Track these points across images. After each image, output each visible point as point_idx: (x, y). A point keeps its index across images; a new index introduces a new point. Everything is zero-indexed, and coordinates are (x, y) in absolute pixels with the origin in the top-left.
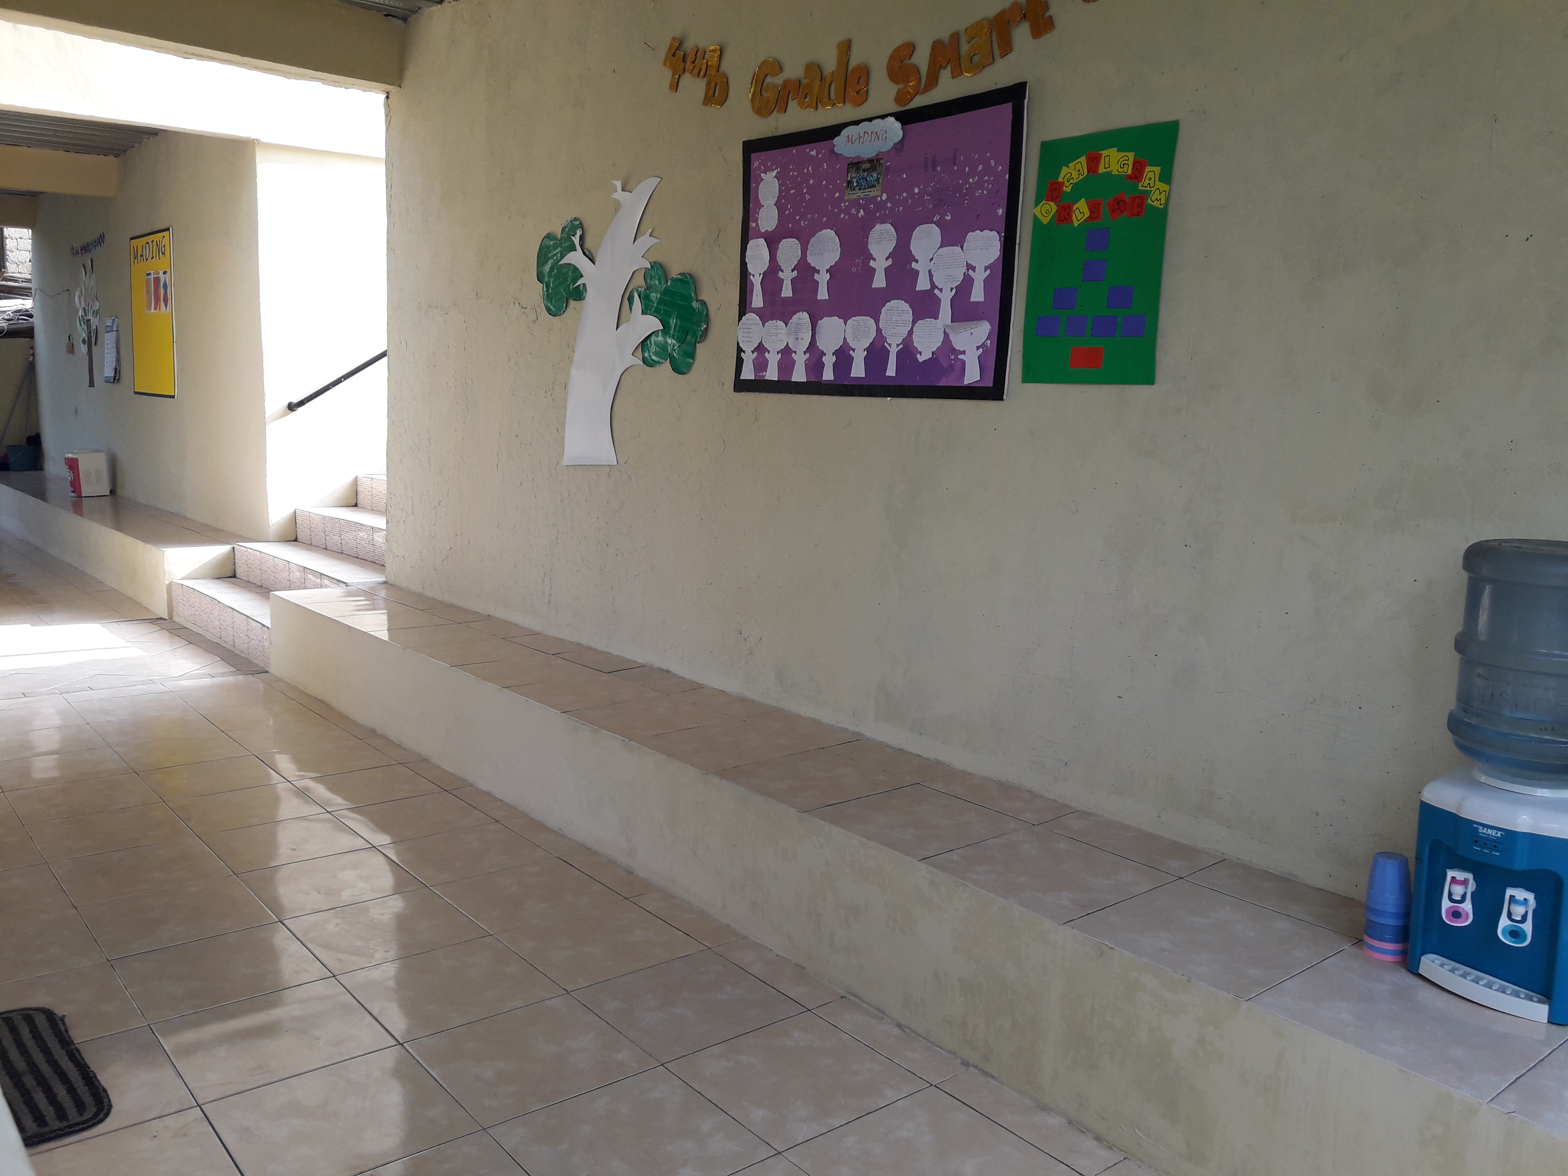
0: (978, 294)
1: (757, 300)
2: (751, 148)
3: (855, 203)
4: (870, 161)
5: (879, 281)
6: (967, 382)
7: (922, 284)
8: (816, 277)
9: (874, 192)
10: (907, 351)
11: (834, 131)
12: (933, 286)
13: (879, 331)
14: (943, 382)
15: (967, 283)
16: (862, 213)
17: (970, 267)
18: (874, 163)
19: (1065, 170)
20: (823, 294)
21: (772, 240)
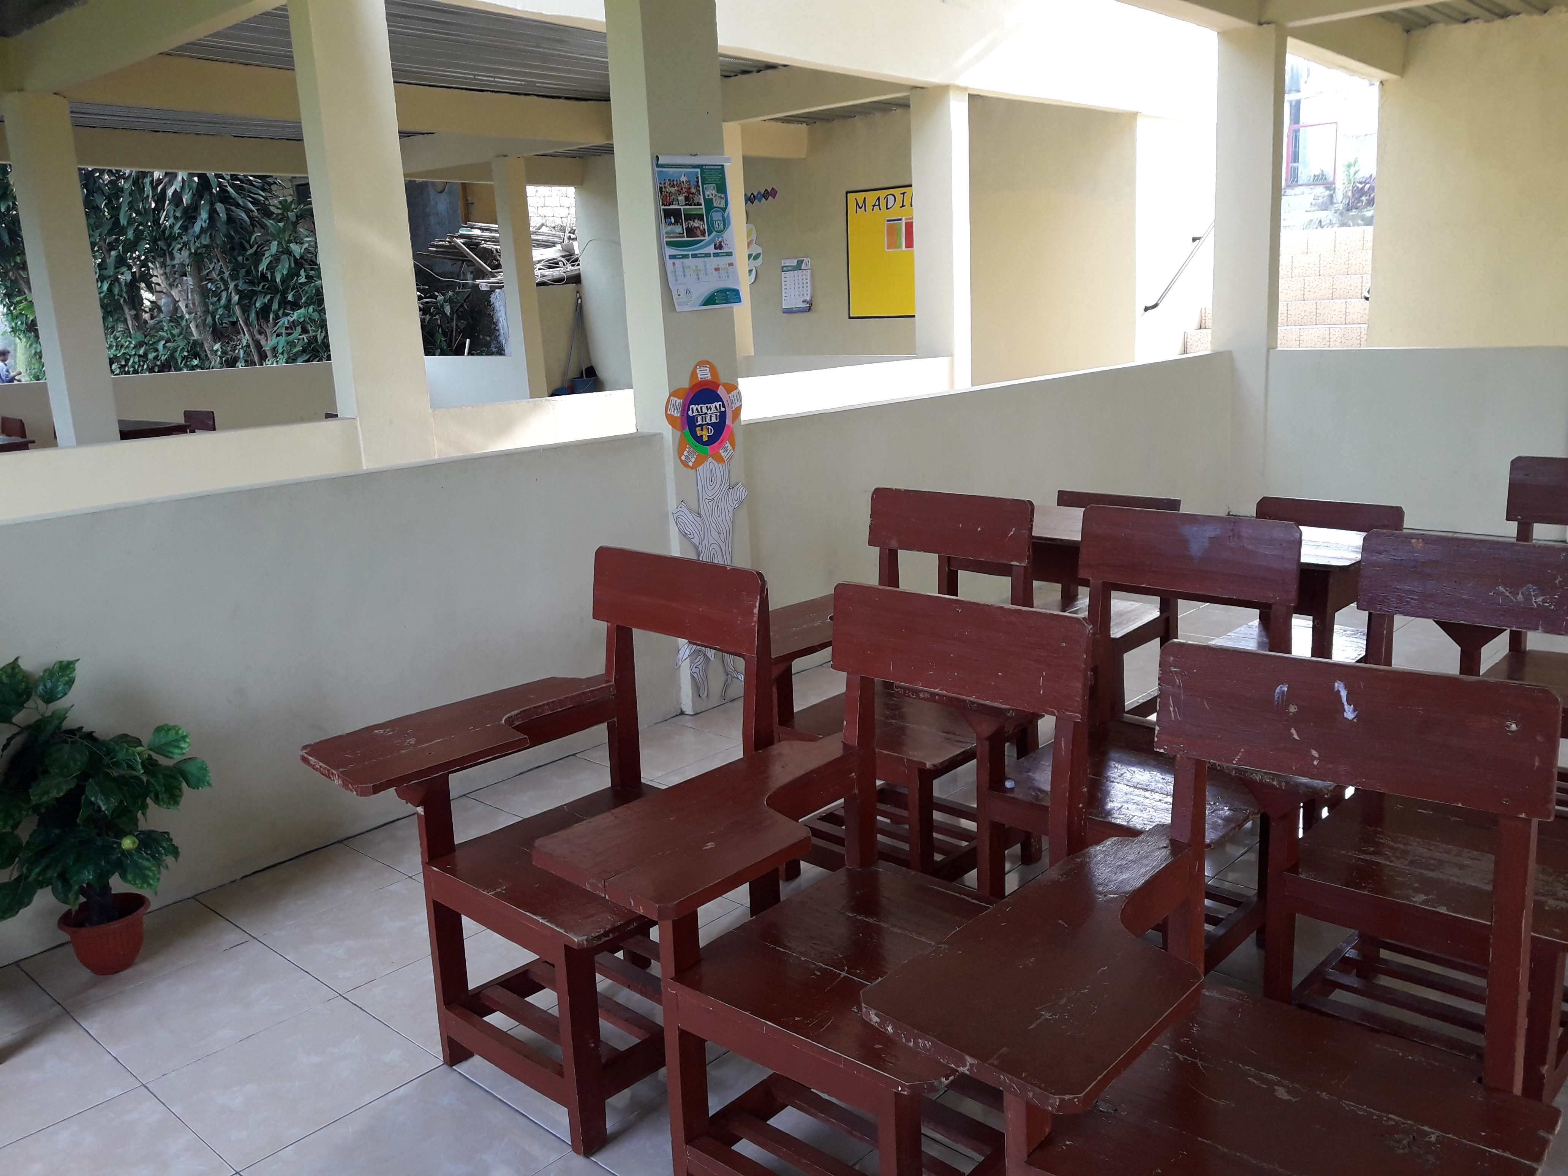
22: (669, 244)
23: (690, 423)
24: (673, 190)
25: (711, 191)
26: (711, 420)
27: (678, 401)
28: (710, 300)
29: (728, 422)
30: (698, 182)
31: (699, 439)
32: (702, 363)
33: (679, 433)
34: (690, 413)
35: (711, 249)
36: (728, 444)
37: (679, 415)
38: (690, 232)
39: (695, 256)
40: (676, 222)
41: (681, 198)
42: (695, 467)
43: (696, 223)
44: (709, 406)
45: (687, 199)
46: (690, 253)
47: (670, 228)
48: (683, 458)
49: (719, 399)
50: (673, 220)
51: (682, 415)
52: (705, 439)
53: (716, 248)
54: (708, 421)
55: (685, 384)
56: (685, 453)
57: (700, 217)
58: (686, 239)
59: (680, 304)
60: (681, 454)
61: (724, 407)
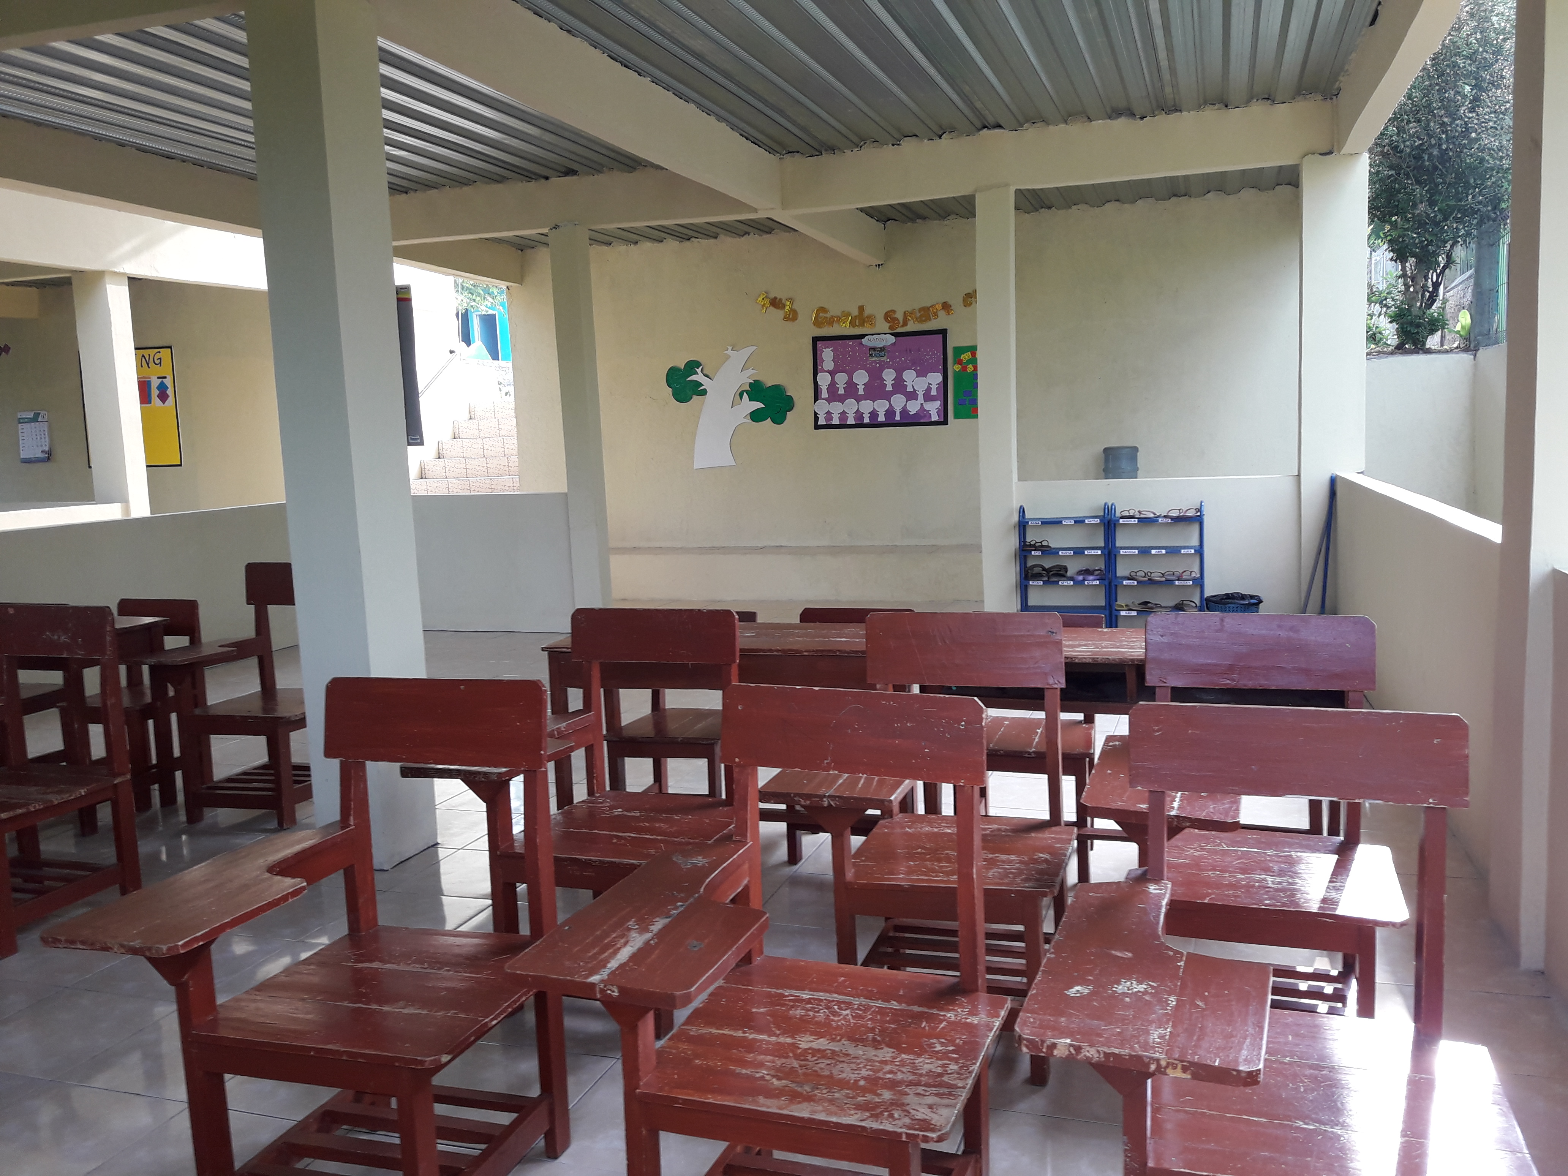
0: (934, 392)
1: (825, 394)
2: (815, 340)
3: (875, 362)
4: (880, 348)
5: (889, 388)
6: (933, 420)
7: (910, 389)
8: (858, 387)
9: (883, 359)
10: (904, 412)
11: (863, 336)
12: (915, 390)
13: (890, 405)
14: (922, 421)
15: (929, 389)
16: (878, 365)
17: (929, 384)
18: (882, 349)
19: (962, 356)
20: (861, 392)
21: (832, 373)
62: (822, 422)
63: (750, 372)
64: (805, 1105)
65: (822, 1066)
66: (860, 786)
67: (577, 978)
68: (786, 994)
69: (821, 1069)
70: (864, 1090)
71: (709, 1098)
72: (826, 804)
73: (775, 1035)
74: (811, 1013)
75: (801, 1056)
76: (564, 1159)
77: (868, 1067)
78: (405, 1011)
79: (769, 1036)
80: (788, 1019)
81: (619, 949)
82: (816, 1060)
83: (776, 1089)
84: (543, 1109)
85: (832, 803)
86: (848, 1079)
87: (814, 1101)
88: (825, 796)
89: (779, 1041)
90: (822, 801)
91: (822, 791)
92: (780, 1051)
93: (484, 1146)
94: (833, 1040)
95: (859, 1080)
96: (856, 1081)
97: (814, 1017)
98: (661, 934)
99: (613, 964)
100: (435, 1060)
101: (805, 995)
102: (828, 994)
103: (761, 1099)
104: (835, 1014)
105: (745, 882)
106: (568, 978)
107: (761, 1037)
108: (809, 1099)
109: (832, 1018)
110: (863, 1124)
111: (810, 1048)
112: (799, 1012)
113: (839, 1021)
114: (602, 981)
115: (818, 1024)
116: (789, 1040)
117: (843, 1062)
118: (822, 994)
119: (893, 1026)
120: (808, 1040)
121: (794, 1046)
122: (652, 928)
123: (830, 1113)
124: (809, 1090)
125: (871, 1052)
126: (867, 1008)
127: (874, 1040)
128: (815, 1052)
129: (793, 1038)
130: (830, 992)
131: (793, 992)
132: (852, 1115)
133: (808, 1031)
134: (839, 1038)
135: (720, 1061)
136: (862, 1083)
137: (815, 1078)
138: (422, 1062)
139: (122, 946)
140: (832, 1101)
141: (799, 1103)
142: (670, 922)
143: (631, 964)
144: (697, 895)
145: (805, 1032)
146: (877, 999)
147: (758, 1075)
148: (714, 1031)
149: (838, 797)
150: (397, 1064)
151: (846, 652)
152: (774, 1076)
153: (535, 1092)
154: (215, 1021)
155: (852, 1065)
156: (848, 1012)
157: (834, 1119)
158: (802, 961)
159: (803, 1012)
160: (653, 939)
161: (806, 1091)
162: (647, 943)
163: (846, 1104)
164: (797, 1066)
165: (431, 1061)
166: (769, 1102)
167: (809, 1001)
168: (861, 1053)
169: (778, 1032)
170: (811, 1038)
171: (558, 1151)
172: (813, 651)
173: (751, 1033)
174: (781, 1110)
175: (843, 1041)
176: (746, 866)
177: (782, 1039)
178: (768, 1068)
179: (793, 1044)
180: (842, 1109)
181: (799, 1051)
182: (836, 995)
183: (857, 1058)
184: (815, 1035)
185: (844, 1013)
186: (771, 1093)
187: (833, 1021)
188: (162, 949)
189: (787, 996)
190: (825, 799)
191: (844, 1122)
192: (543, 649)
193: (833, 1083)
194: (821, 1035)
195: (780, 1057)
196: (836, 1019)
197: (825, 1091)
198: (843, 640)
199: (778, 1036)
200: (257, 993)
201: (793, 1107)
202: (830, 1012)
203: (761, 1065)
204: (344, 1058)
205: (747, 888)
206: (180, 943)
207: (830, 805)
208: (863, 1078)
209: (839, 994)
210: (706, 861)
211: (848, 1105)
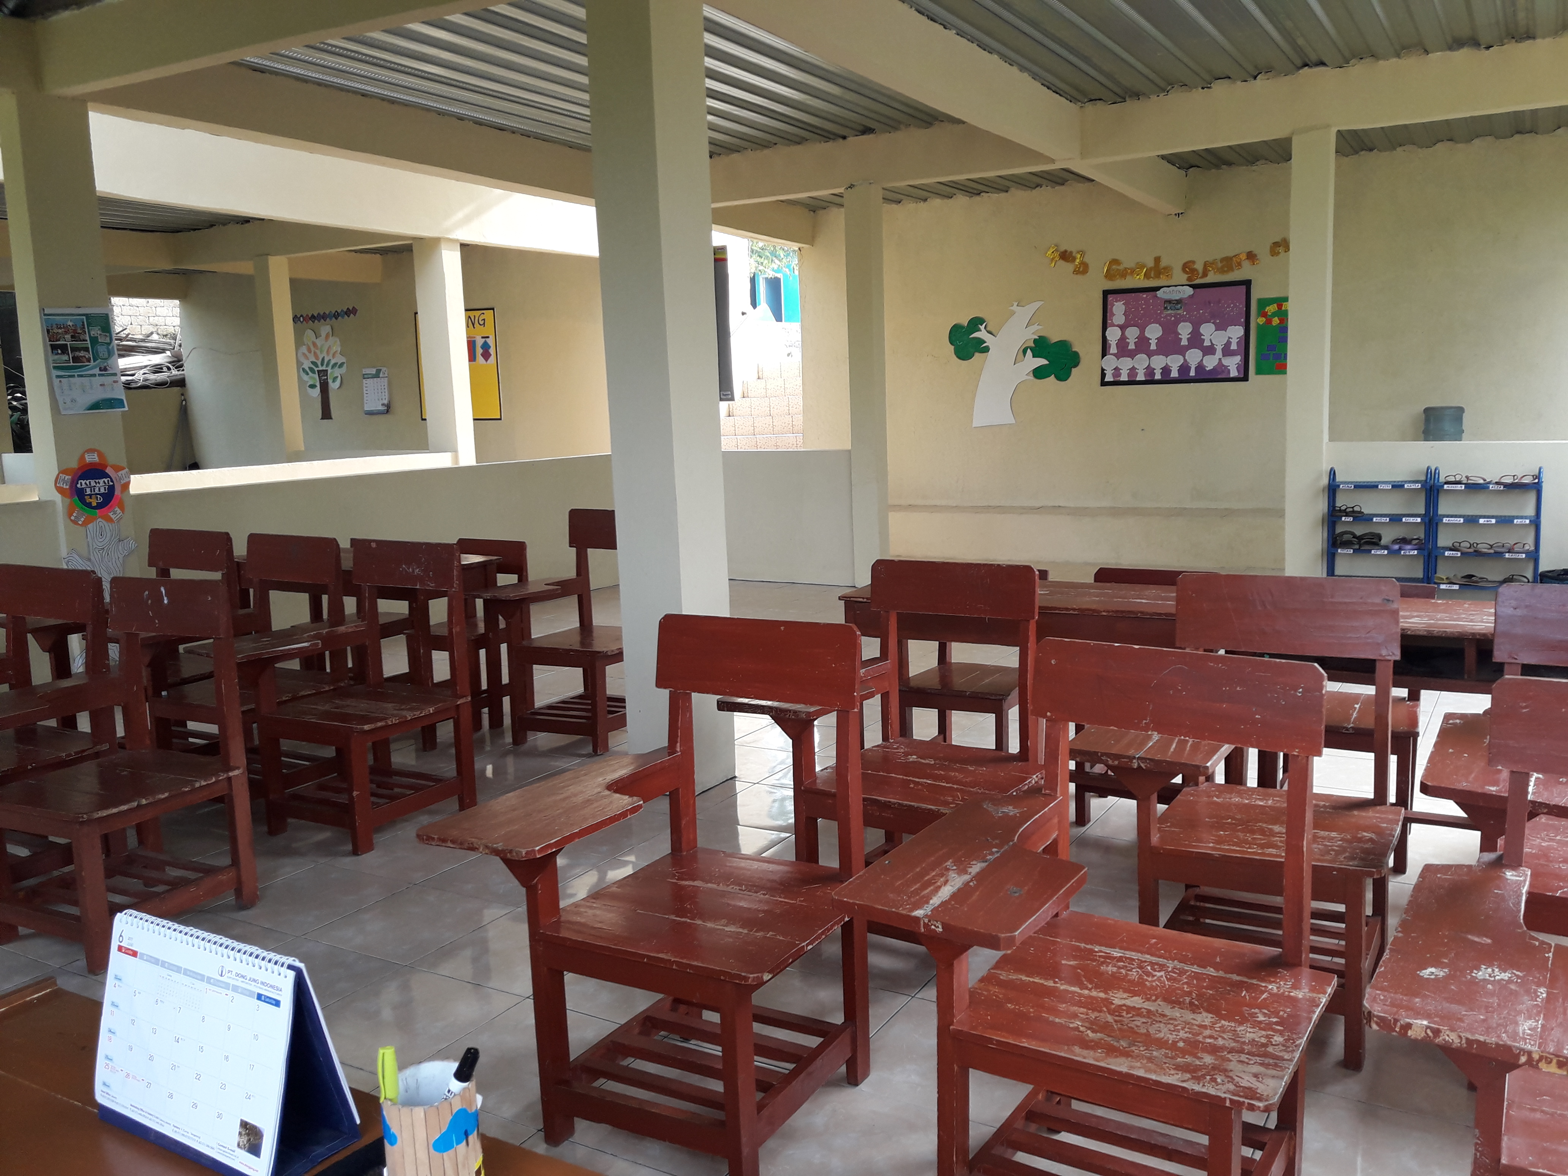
0: (1234, 347)
1: (1113, 349)
2: (1106, 293)
3: (1170, 315)
4: (1177, 300)
5: (1184, 342)
6: (1231, 376)
7: (1207, 343)
8: (1150, 341)
9: (1179, 312)
10: (1200, 367)
11: (1158, 289)
12: (1212, 344)
13: (1185, 360)
14: (1219, 377)
15: (1228, 344)
16: (1173, 318)
17: (1229, 338)
18: (1179, 302)
19: (1268, 308)
20: (1153, 347)
21: (1123, 328)
22: (55, 368)
23: (80, 494)
24: (60, 331)
25: (96, 331)
26: (99, 491)
27: (67, 477)
28: (96, 406)
29: (117, 492)
30: (83, 325)
31: (89, 505)
32: (91, 451)
33: (68, 500)
34: (79, 486)
35: (97, 371)
36: (117, 509)
37: (68, 487)
38: (76, 359)
39: (79, 376)
40: (63, 353)
41: (68, 337)
42: (85, 524)
43: (82, 354)
44: (97, 481)
45: (72, 337)
46: (76, 374)
47: (56, 357)
48: (73, 518)
49: (107, 476)
50: (59, 352)
51: (71, 486)
52: (94, 504)
53: (101, 370)
54: (97, 491)
55: (74, 464)
56: (75, 514)
57: (86, 349)
58: (72, 364)
59: (65, 409)
60: (70, 515)
61: (112, 481)
62: (1109, 378)
63: (1035, 328)
64: (1122, 1060)
65: (1139, 1024)
66: (1172, 750)
67: (901, 911)
68: (1096, 950)
69: (1137, 1026)
70: (1184, 1052)
71: (1023, 1042)
72: (1135, 766)
73: (1087, 988)
74: (1123, 971)
75: (1117, 1011)
76: (864, 1087)
77: (1186, 1030)
78: (727, 929)
79: (1081, 989)
80: (1100, 974)
81: (940, 887)
82: (1131, 1017)
83: (1092, 1041)
84: (845, 1038)
85: (1142, 765)
86: (1165, 1038)
87: (1131, 1056)
88: (1134, 758)
89: (1091, 994)
90: (1132, 762)
91: (1131, 752)
92: (1092, 1004)
93: (793, 1066)
94: (1148, 1000)
95: (1178, 1042)
96: (1175, 1043)
97: (1127, 975)
98: (979, 876)
99: (936, 901)
100: (758, 977)
101: (1116, 953)
102: (1139, 954)
103: (1077, 1049)
104: (1148, 974)
105: (1054, 836)
106: (893, 910)
107: (1073, 989)
108: (1126, 1054)
109: (1145, 977)
110: (1184, 1085)
111: (1124, 1005)
112: (1111, 969)
113: (1154, 981)
114: (926, 916)
115: (1131, 982)
116: (1102, 995)
117: (1160, 1022)
118: (1134, 953)
119: (1211, 992)
120: (1121, 996)
121: (1107, 1002)
122: (970, 870)
123: (1148, 1070)
124: (1125, 1045)
125: (1189, 1016)
126: (1182, 972)
127: (1191, 1003)
128: (1130, 1009)
129: (1106, 993)
130: (1142, 953)
131: (1103, 949)
132: (1173, 1075)
133: (1122, 988)
134: (1154, 998)
135: (1032, 1007)
136: (1181, 1044)
137: (1131, 1034)
138: (746, 979)
139: (487, 847)
140: (1150, 1059)
141: (1116, 1057)
142: (987, 866)
143: (953, 903)
144: (1011, 843)
145: (1118, 989)
146: (1192, 964)
147: (1071, 1026)
148: (1024, 978)
149: (1149, 759)
150: (722, 978)
151: (1148, 614)
152: (1089, 1029)
153: (838, 1019)
154: (558, 922)
155: (1169, 1026)
156: (1162, 973)
157: (1154, 1077)
158: (1111, 920)
159: (1115, 969)
160: (972, 880)
161: (1122, 1046)
162: (966, 884)
163: (1165, 1063)
164: (1112, 1021)
165: (754, 977)
166: (1085, 1052)
167: (1120, 959)
168: (1178, 1015)
169: (1090, 986)
170: (1125, 995)
171: (859, 1078)
172: (1113, 611)
173: (1062, 984)
174: (1098, 1061)
175: (1159, 1002)
176: (1056, 820)
177: (1094, 993)
178: (1083, 1020)
179: (1107, 999)
180: (1160, 1068)
181: (1113, 1006)
182: (1148, 956)
183: (1175, 1019)
184: (1129, 993)
185: (1158, 974)
186: (1086, 1044)
187: (1147, 980)
188: (521, 852)
189: (1097, 952)
190: (1134, 761)
191: (1163, 1081)
192: (839, 599)
193: (1150, 1041)
194: (1135, 994)
195: (1094, 1010)
196: (1150, 979)
197: (1142, 1049)
198: (1143, 601)
199: (1090, 990)
200: (594, 901)
201: (1110, 1060)
202: (1143, 972)
203: (1075, 1016)
204: (674, 967)
205: (1055, 842)
206: (537, 848)
207: (1139, 767)
208: (1181, 1039)
209: (1152, 955)
210: (1017, 811)
211: (1167, 1065)
